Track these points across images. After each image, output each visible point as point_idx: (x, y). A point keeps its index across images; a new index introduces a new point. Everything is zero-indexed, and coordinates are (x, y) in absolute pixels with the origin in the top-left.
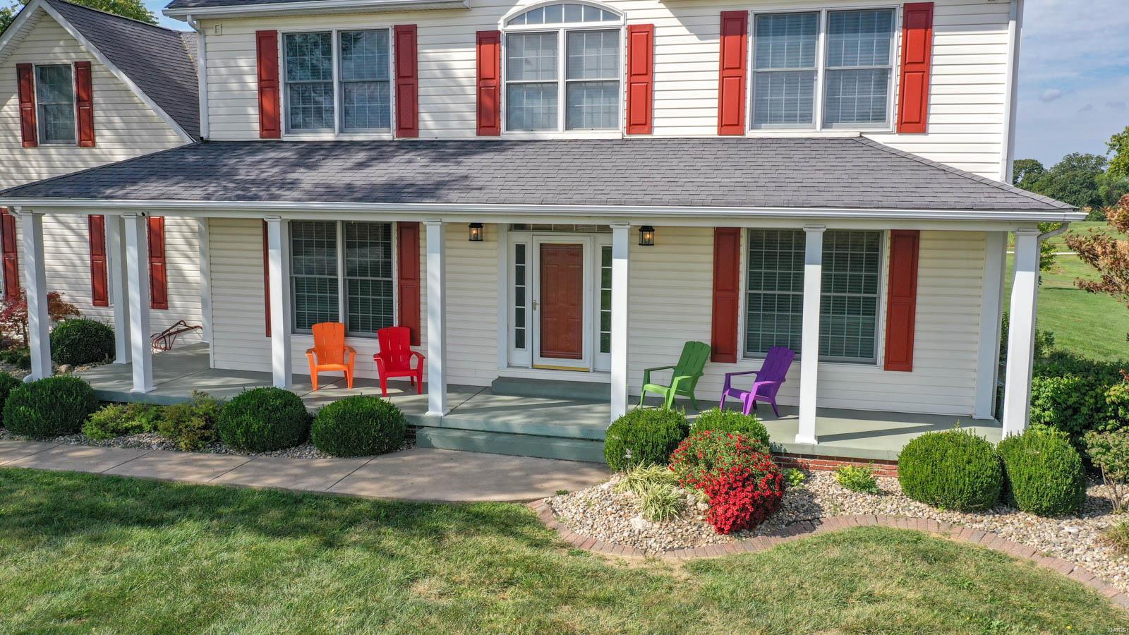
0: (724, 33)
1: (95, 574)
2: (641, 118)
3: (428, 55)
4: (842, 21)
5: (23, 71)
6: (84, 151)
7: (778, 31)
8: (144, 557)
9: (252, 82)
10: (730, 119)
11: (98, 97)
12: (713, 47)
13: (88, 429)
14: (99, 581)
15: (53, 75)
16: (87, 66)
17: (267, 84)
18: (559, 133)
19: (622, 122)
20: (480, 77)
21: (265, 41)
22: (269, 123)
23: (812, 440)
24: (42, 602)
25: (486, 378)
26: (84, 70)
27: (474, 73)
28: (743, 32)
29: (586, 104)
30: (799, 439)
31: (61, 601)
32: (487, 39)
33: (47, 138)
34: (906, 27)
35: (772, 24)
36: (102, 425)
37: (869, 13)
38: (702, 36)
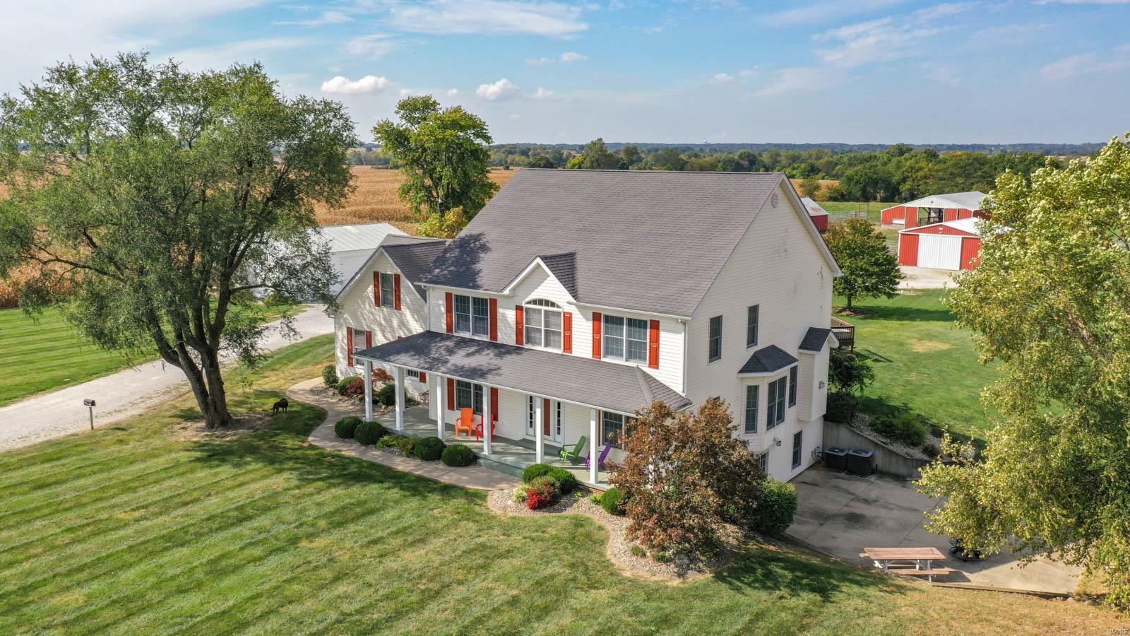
0: (594, 320)
1: (362, 495)
2: (568, 346)
3: (500, 311)
4: (632, 323)
5: (376, 275)
6: (395, 311)
7: (612, 323)
8: (375, 492)
9: (443, 309)
10: (596, 352)
11: (402, 290)
12: (590, 324)
13: (379, 443)
14: (363, 497)
15: (385, 277)
16: (399, 276)
17: (449, 311)
18: (542, 348)
19: (562, 348)
20: (517, 323)
21: (448, 296)
22: (449, 329)
23: (594, 483)
24: (348, 501)
25: (517, 438)
26: (397, 278)
27: (515, 320)
28: (600, 320)
29: (552, 338)
30: (590, 482)
31: (352, 501)
32: (519, 308)
33: (384, 304)
34: (651, 328)
35: (609, 320)
36: (383, 443)
37: (640, 321)
38: (587, 320)
